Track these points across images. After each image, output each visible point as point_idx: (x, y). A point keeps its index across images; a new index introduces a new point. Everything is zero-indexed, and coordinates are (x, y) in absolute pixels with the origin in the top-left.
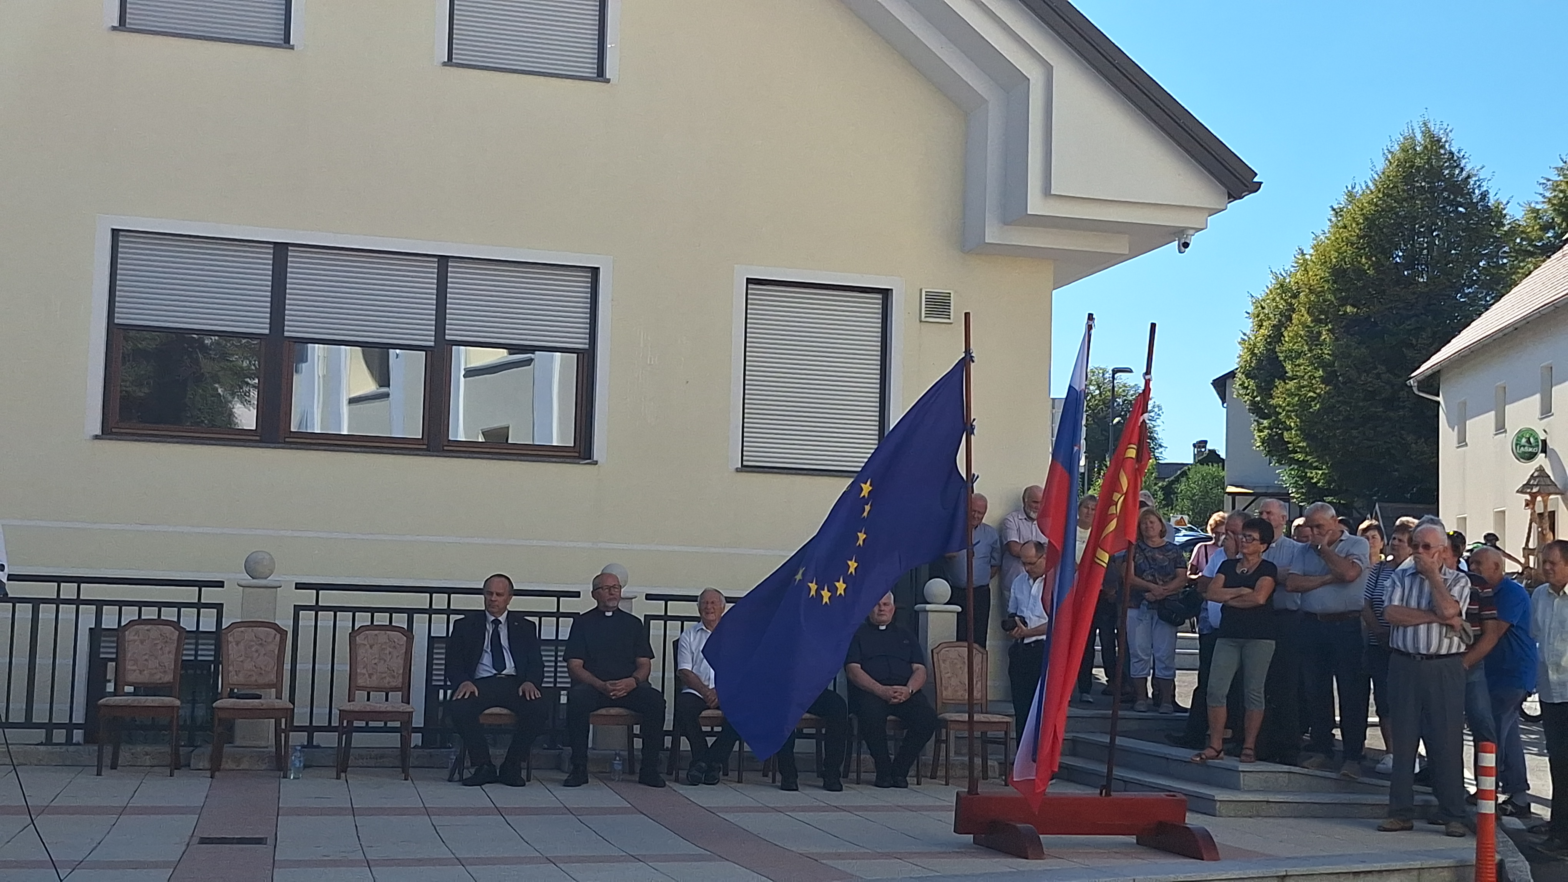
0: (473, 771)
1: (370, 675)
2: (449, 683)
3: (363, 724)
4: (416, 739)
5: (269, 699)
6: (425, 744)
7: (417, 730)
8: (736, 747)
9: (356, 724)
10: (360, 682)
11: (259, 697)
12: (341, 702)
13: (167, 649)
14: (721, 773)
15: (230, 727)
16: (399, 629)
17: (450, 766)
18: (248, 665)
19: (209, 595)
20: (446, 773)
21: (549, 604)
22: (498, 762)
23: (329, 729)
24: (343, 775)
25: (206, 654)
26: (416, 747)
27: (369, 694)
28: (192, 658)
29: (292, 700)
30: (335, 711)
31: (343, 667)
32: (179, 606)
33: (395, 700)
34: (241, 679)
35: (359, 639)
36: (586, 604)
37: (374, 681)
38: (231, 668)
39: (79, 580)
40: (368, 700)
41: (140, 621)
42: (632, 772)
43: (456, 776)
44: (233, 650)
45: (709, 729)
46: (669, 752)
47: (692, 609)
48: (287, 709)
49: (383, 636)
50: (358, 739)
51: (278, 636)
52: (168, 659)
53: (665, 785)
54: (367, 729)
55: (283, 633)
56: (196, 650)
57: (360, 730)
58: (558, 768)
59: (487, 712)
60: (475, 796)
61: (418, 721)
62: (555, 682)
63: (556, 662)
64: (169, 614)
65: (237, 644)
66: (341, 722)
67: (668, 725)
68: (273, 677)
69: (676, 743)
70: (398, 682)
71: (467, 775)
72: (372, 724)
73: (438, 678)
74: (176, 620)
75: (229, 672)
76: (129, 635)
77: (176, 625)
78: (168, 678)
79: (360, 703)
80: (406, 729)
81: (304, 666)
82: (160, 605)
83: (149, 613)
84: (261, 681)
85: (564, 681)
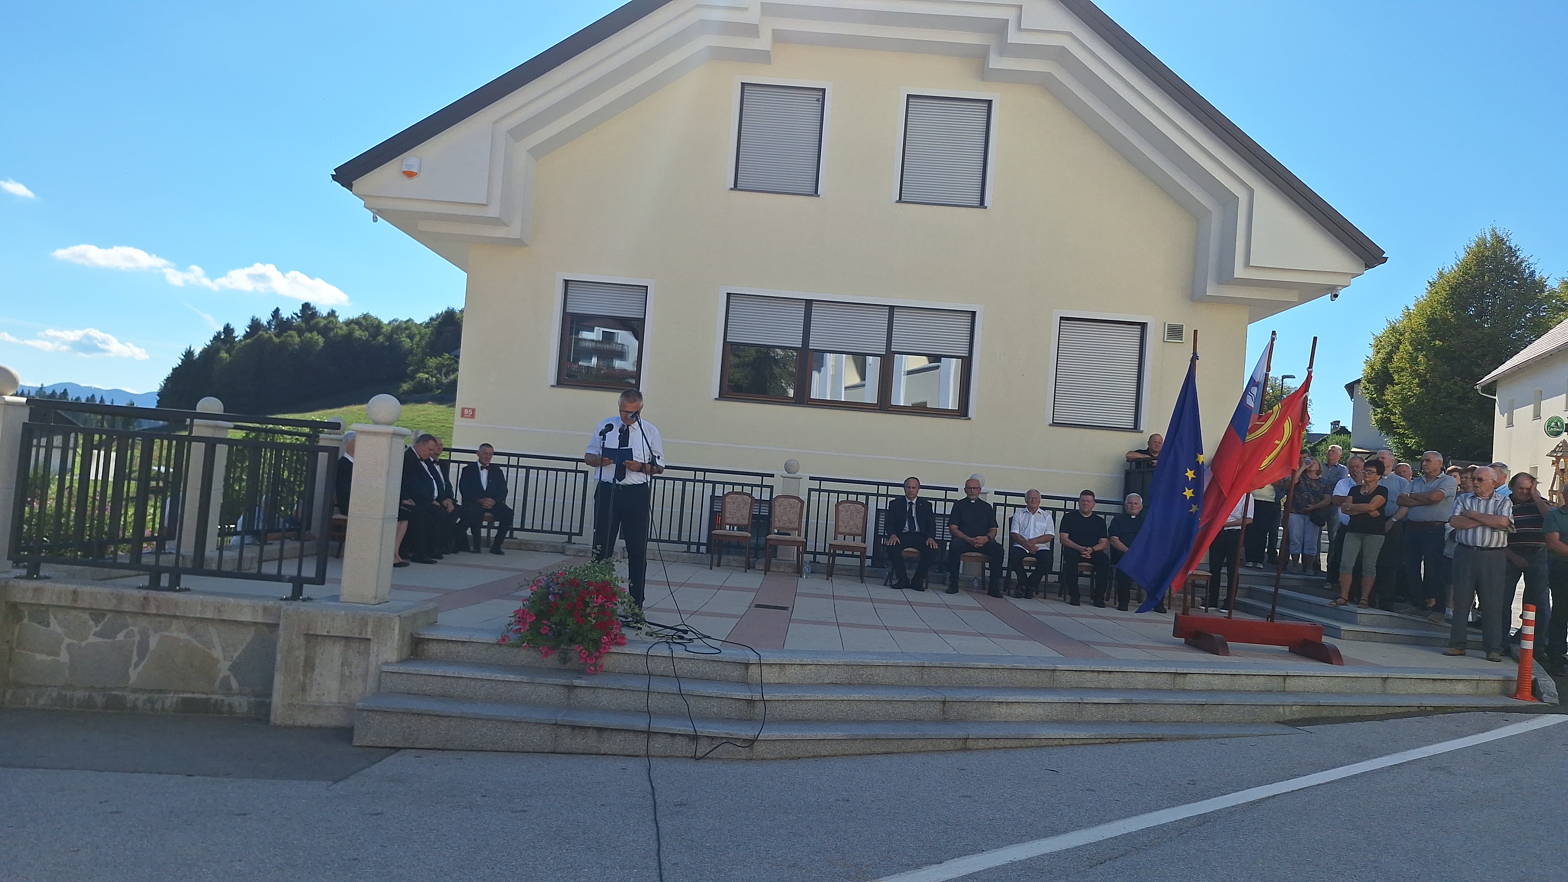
0: (897, 581)
1: (846, 527)
2: (886, 534)
3: (841, 552)
4: (868, 562)
5: (795, 536)
6: (873, 565)
7: (869, 557)
8: (1043, 579)
9: (838, 552)
10: (841, 530)
11: (790, 535)
12: (830, 540)
13: (745, 508)
14: (1034, 593)
15: (775, 549)
16: (861, 504)
17: (885, 577)
18: (784, 518)
19: (767, 481)
20: (883, 581)
21: (941, 494)
22: (911, 578)
23: (824, 554)
24: (830, 578)
25: (765, 512)
26: (868, 566)
27: (845, 536)
28: (758, 513)
29: (806, 537)
30: (827, 545)
31: (832, 522)
32: (752, 486)
33: (858, 541)
34: (781, 524)
35: (840, 508)
36: (961, 495)
37: (847, 530)
38: (776, 519)
39: (705, 471)
40: (844, 540)
41: (733, 492)
42: (984, 589)
43: (888, 583)
44: (778, 510)
45: (1028, 568)
46: (1004, 580)
47: (1021, 501)
48: (803, 542)
49: (853, 507)
50: (839, 560)
51: (800, 504)
52: (746, 512)
53: (1002, 597)
54: (843, 555)
55: (802, 502)
56: (760, 509)
57: (839, 555)
58: (944, 583)
59: (905, 550)
60: (898, 594)
61: (870, 552)
62: (943, 537)
63: (944, 526)
64: (747, 490)
65: (780, 506)
66: (830, 550)
67: (1005, 564)
68: (796, 525)
69: (1009, 574)
70: (859, 531)
71: (894, 582)
72: (846, 553)
73: (881, 532)
74: (750, 493)
75: (775, 521)
76: (728, 499)
77: (750, 495)
78: (746, 522)
79: (840, 541)
80: (863, 556)
81: (812, 521)
82: (743, 485)
83: (738, 489)
84: (791, 526)
85: (948, 537)
